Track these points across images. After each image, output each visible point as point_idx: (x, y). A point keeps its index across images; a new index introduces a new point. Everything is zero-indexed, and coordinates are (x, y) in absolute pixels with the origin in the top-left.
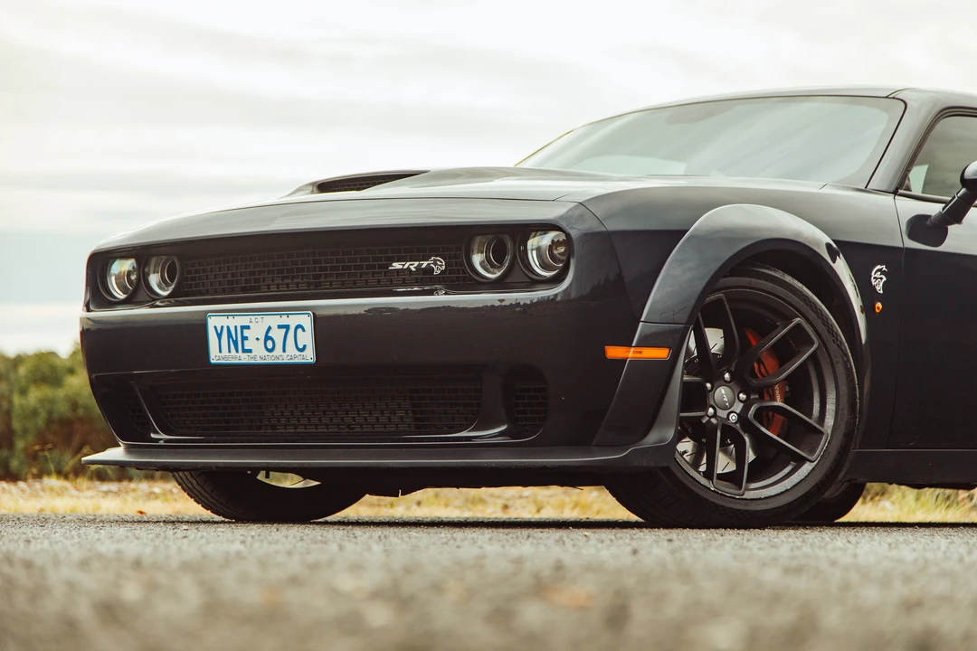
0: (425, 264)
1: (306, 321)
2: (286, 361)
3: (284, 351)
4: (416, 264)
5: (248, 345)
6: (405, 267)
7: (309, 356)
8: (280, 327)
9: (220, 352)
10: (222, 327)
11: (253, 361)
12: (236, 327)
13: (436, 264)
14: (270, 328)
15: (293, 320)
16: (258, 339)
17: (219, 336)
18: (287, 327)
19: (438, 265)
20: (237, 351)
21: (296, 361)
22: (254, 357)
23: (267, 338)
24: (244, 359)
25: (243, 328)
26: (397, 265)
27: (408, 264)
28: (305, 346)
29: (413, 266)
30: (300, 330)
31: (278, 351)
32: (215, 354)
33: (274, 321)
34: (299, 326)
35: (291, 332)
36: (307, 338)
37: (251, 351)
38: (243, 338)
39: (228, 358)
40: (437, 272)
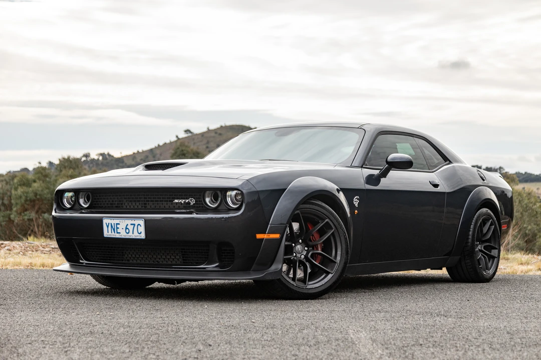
0: (187, 201)
1: (142, 223)
2: (134, 237)
3: (133, 234)
4: (184, 200)
5: (119, 231)
6: (180, 202)
7: (143, 236)
8: (131, 224)
10: (109, 223)
12: (114, 224)
14: (127, 225)
15: (137, 222)
16: (123, 229)
17: (108, 226)
18: (134, 225)
19: (192, 202)
20: (115, 233)
21: (137, 237)
22: (121, 236)
23: (126, 228)
24: (118, 236)
25: (117, 224)
26: (176, 201)
27: (181, 200)
28: (141, 232)
29: (183, 201)
30: (139, 226)
31: (131, 234)
32: (107, 233)
33: (129, 222)
34: (139, 225)
35: (136, 227)
36: (142, 229)
37: (120, 233)
38: (117, 228)
39: (111, 235)
40: (192, 204)
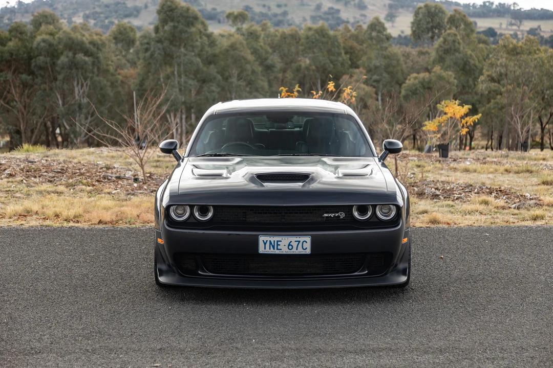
0: (337, 215)
1: (308, 239)
2: (297, 253)
3: (297, 249)
4: (334, 214)
5: (279, 247)
7: (308, 251)
8: (295, 241)
9: (265, 249)
10: (267, 241)
11: (281, 253)
12: (274, 241)
14: (291, 242)
15: (302, 239)
16: (285, 245)
17: (265, 244)
18: (299, 242)
19: (342, 215)
20: (274, 249)
21: (302, 253)
23: (289, 245)
24: (277, 252)
25: (278, 241)
26: (326, 215)
27: (330, 214)
28: (306, 248)
29: (332, 215)
30: (304, 243)
31: (294, 249)
32: (262, 250)
33: (293, 239)
34: (304, 241)
35: (301, 244)
36: (308, 246)
37: (281, 249)
38: (278, 245)
39: (269, 251)
40: (342, 217)
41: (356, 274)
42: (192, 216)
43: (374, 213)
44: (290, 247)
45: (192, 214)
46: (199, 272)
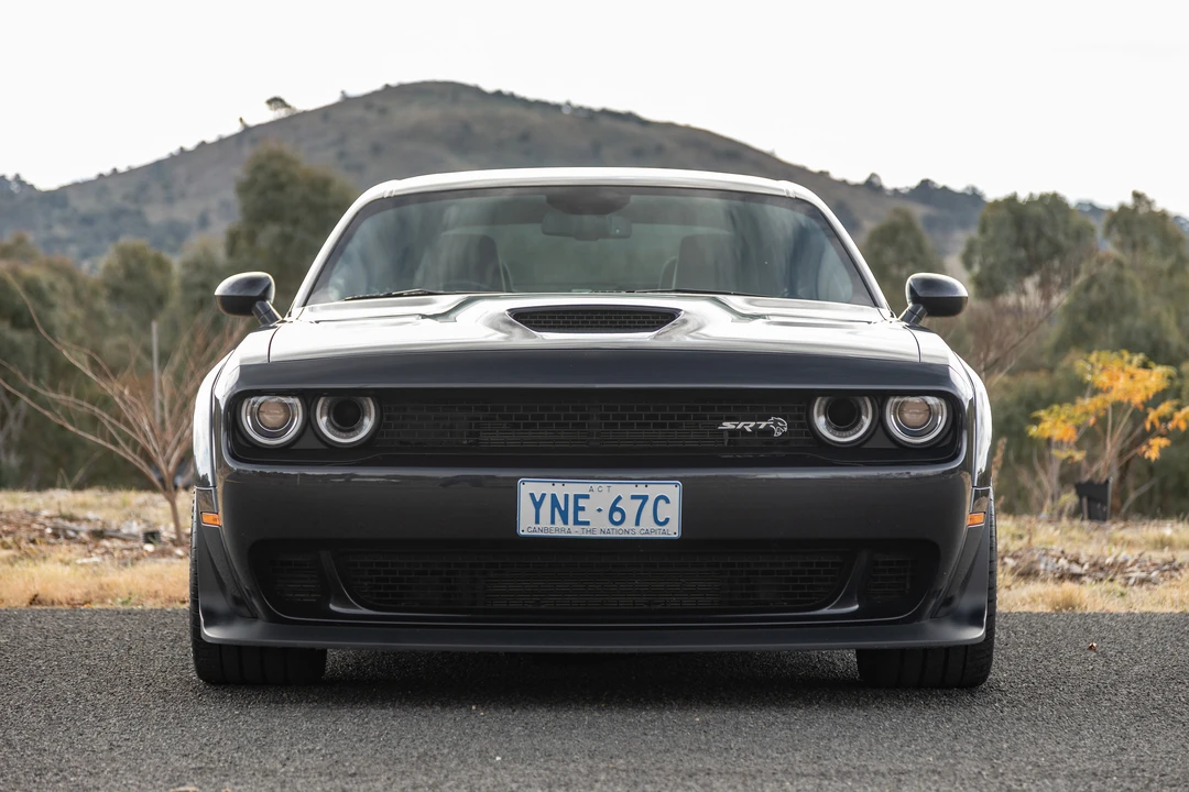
0: (763, 425)
1: (673, 491)
2: (638, 535)
3: (637, 523)
4: (752, 424)
5: (582, 517)
6: (739, 427)
7: (673, 530)
8: (633, 497)
9: (537, 522)
10: (543, 496)
11: (589, 535)
12: (566, 496)
13: (776, 425)
14: (619, 498)
15: (653, 490)
16: (599, 510)
17: (538, 505)
18: (645, 498)
19: (779, 427)
20: (565, 522)
21: (653, 535)
22: (592, 531)
23: (614, 509)
24: (577, 532)
25: (577, 497)
26: (728, 425)
27: (742, 424)
28: (667, 520)
29: (749, 426)
30: (661, 502)
31: (629, 524)
32: (527, 525)
33: (626, 490)
34: (662, 497)
35: (649, 506)
36: (672, 512)
37: (587, 523)
38: (578, 509)
39: (549, 530)
40: (778, 432)
41: (825, 611)
42: (309, 429)
43: (880, 422)
44: (617, 517)
45: (309, 422)
46: (332, 607)
